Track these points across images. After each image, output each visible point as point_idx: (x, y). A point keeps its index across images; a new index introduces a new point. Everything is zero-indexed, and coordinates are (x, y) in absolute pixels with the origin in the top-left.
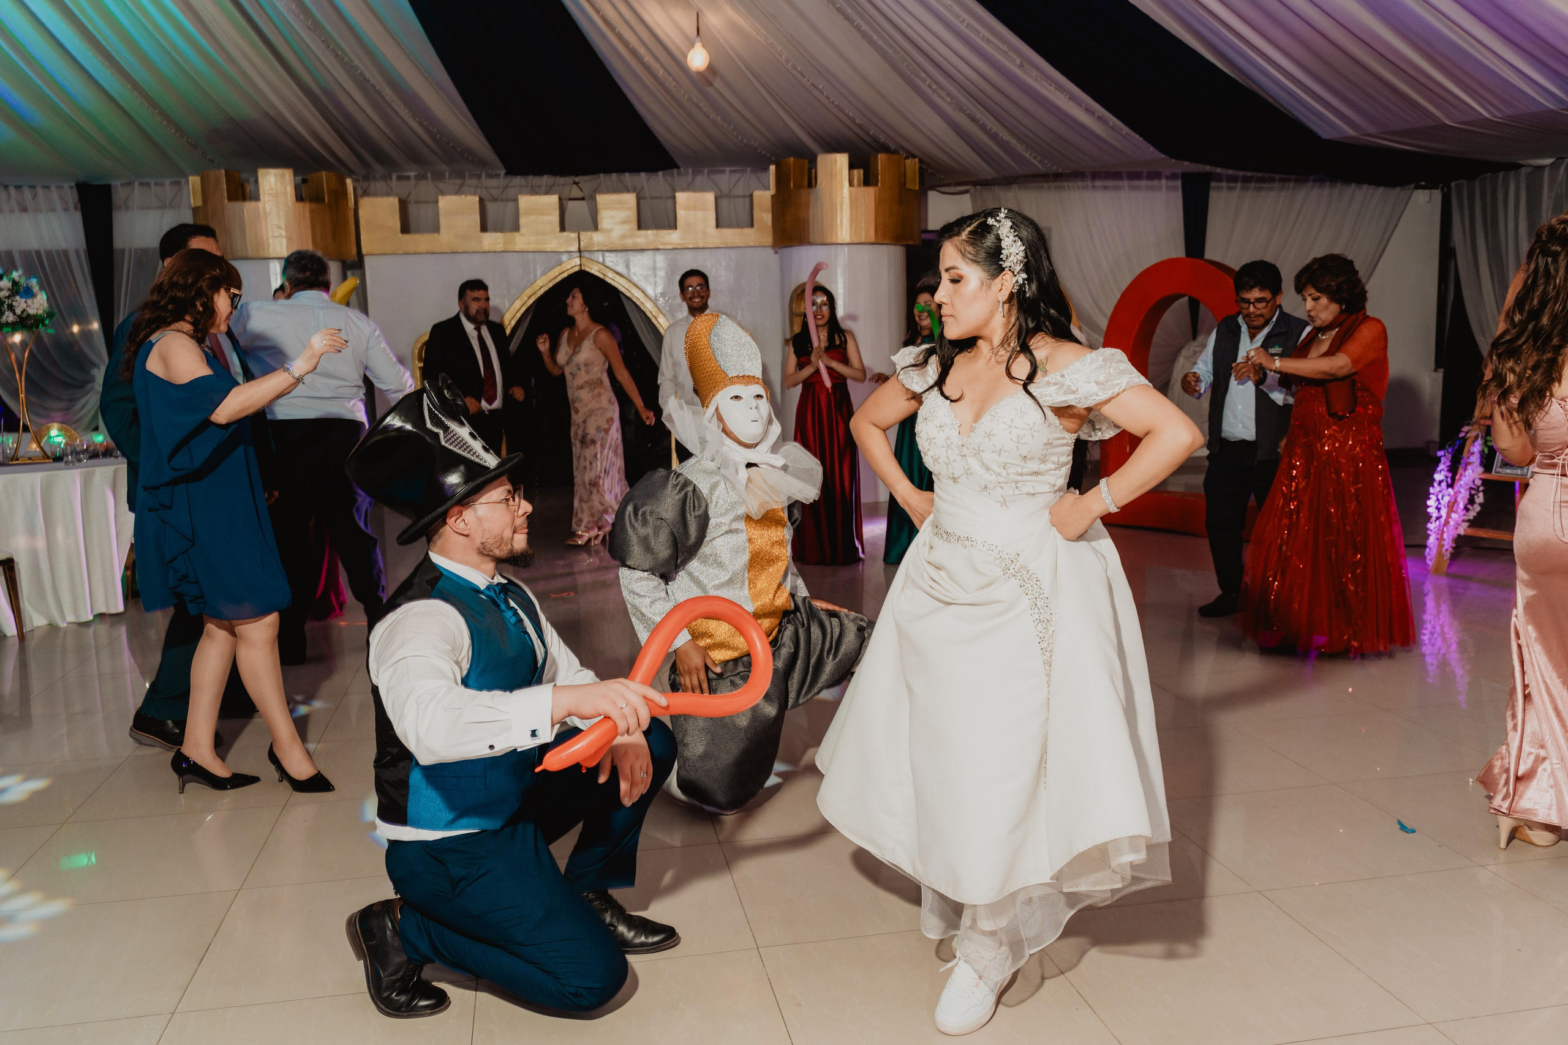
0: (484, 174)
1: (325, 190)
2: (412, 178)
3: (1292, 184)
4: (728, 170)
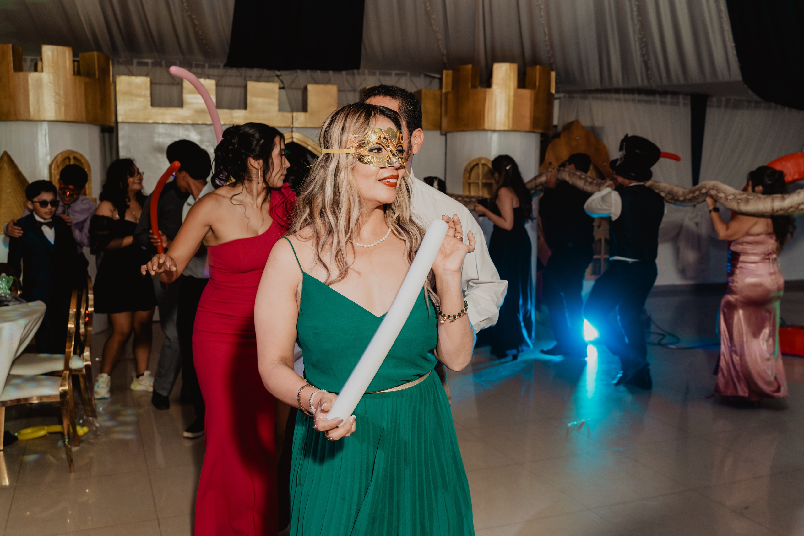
0: (207, 65)
1: (97, 67)
2: (150, 64)
4: (393, 73)
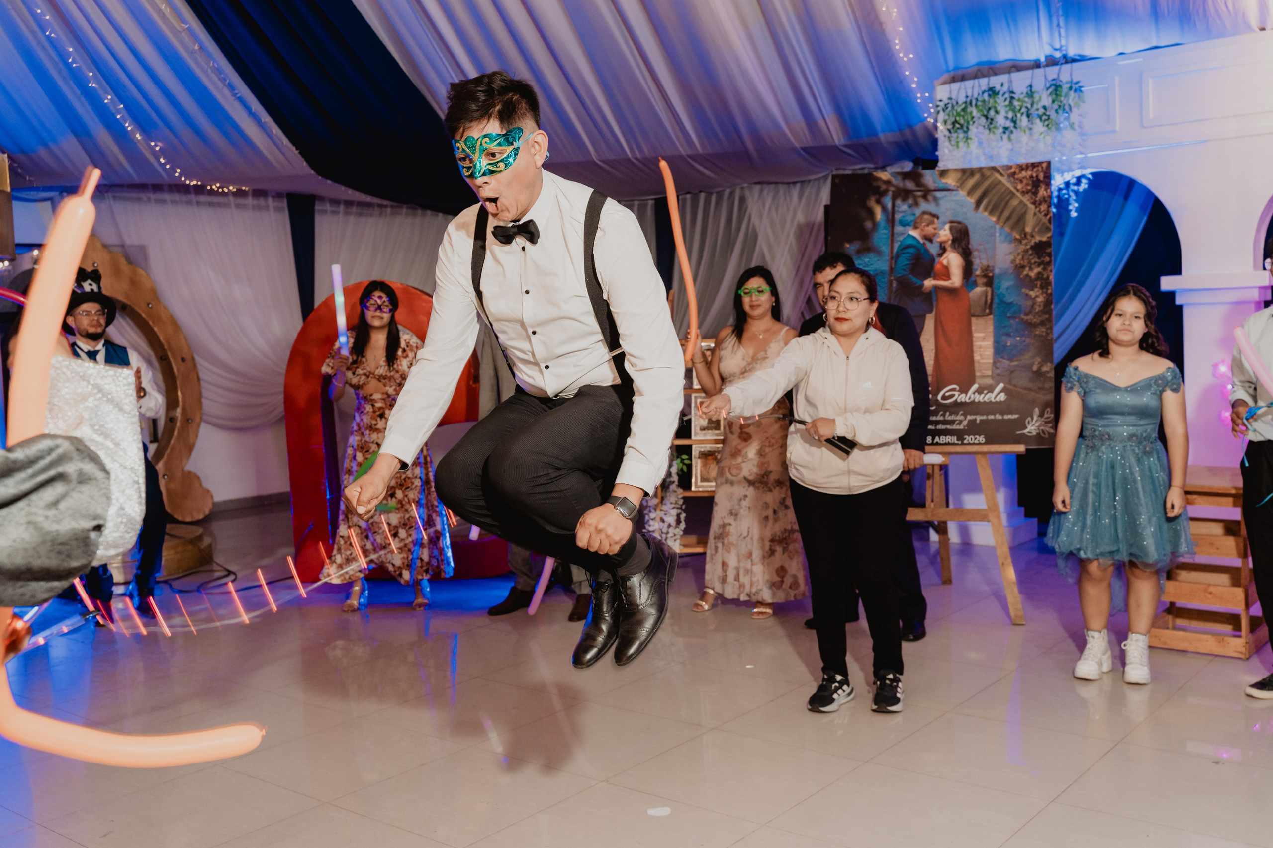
3: (389, 210)
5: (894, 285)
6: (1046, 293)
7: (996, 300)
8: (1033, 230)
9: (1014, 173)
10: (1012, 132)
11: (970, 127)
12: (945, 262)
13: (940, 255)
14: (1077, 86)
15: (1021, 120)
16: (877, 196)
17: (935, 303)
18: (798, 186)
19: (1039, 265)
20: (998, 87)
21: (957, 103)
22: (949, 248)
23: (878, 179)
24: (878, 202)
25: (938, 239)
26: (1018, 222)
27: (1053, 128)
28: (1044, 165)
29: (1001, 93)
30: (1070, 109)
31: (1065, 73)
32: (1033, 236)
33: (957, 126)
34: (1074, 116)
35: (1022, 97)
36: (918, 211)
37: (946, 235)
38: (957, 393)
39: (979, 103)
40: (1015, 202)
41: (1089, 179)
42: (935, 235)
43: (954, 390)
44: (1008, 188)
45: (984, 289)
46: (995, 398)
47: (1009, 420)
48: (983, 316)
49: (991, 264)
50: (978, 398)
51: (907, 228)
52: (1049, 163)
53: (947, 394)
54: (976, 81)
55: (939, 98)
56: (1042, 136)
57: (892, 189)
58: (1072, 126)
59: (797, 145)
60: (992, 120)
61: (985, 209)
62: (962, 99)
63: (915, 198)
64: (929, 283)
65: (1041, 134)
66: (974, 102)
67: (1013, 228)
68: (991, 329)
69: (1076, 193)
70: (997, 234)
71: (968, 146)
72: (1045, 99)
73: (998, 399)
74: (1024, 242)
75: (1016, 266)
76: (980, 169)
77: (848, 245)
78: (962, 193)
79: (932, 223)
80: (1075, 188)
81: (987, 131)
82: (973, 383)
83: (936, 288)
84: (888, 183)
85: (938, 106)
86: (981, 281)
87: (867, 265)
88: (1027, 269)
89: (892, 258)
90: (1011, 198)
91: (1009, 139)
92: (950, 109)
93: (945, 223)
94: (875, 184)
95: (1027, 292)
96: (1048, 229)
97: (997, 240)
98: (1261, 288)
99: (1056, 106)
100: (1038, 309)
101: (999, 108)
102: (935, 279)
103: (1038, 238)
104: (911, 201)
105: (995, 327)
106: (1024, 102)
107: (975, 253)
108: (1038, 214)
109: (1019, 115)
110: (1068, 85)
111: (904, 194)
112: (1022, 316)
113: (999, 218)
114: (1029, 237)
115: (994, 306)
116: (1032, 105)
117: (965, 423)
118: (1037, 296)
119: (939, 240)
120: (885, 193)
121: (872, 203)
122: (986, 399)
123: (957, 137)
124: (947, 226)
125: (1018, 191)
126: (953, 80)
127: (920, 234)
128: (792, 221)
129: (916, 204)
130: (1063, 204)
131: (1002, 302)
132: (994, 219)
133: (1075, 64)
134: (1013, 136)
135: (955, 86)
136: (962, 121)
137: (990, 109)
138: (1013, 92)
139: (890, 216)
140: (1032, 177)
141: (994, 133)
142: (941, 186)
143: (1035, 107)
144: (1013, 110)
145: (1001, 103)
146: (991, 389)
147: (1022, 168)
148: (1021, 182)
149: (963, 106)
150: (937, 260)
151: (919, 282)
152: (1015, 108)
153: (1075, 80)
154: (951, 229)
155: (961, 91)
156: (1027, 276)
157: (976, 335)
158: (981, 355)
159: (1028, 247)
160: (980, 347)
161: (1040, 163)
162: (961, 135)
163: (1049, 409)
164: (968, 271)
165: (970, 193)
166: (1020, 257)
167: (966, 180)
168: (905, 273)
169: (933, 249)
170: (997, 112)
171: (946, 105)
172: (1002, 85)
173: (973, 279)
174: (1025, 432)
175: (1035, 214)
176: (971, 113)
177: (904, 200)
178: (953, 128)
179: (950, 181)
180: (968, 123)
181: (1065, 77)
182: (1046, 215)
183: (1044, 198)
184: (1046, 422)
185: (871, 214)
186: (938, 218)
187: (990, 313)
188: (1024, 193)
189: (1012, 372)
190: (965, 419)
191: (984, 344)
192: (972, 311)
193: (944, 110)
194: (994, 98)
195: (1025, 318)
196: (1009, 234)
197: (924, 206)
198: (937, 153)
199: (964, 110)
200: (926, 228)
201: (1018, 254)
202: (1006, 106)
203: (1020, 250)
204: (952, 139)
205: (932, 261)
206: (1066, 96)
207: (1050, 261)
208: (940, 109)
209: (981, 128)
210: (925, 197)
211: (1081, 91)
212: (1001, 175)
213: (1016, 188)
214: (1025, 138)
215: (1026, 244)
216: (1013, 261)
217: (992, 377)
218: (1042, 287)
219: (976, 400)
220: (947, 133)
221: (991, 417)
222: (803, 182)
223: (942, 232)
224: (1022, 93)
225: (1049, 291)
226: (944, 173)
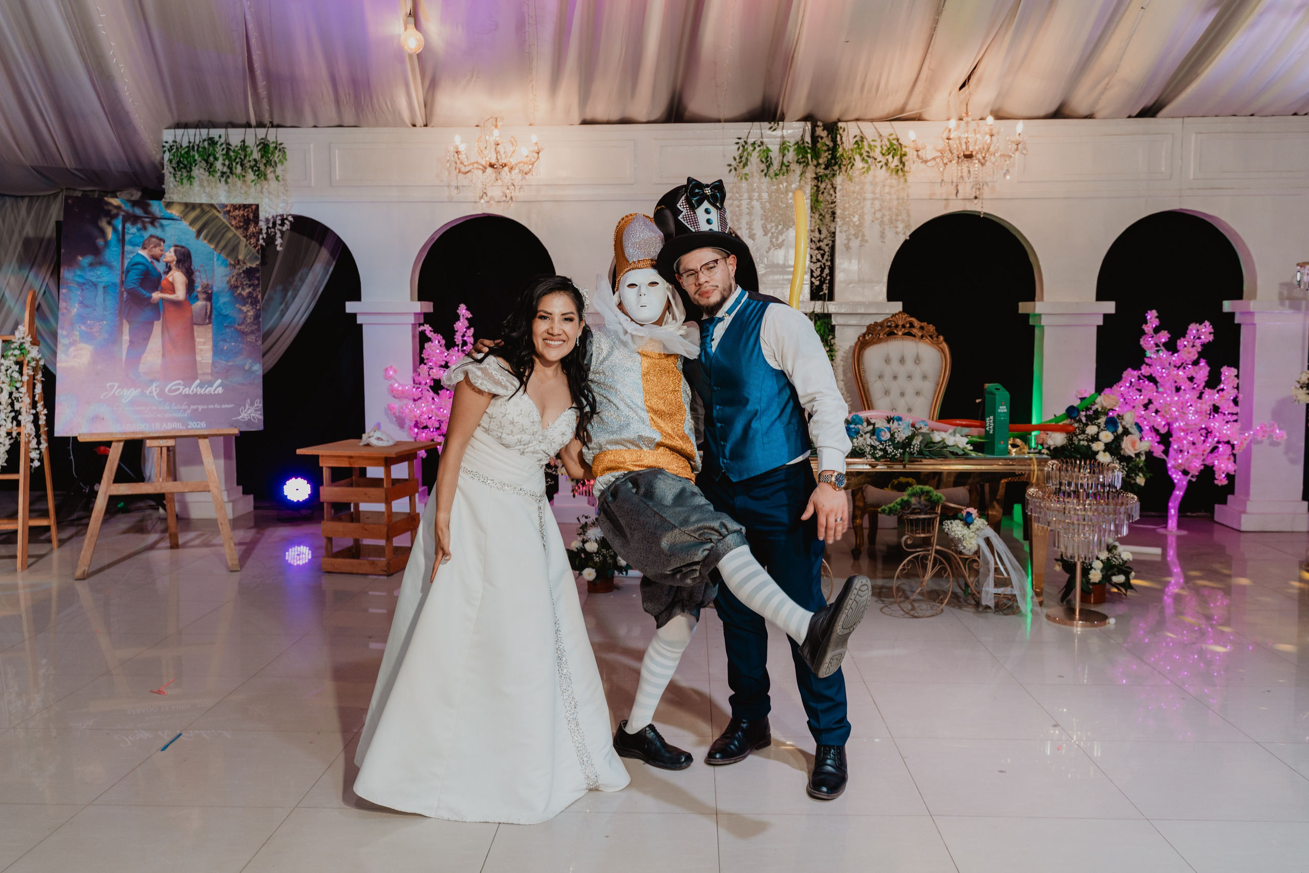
5: (125, 295)
6: (256, 309)
7: (214, 313)
8: (245, 258)
9: (229, 212)
10: (228, 177)
11: (193, 168)
12: (170, 279)
13: (167, 273)
14: (281, 147)
15: (236, 168)
16: (109, 218)
17: (161, 312)
18: (26, 200)
19: (250, 286)
20: (217, 138)
21: (181, 146)
22: (174, 268)
23: (110, 204)
24: (109, 223)
25: (163, 259)
26: (233, 251)
27: (262, 178)
28: (254, 207)
29: (219, 143)
30: (276, 165)
31: (272, 135)
32: (245, 263)
33: (181, 165)
34: (279, 169)
35: (237, 149)
36: (146, 235)
37: (171, 257)
38: (181, 387)
39: (200, 149)
40: (230, 235)
41: (290, 222)
42: (161, 256)
43: (179, 384)
44: (224, 223)
45: (204, 303)
46: (214, 391)
47: (226, 408)
48: (204, 324)
49: (210, 282)
50: (200, 391)
51: (137, 248)
52: (257, 206)
53: (173, 388)
54: (198, 130)
55: (165, 140)
56: (253, 183)
57: (123, 213)
58: (277, 178)
59: (28, 164)
60: (212, 165)
61: (205, 238)
62: (185, 144)
63: (144, 223)
64: (156, 295)
65: (253, 181)
66: (196, 148)
67: (228, 255)
68: (210, 335)
69: (282, 232)
70: (215, 259)
71: (191, 184)
72: (256, 155)
73: (216, 392)
74: (238, 267)
75: (231, 286)
76: (201, 205)
77: (81, 259)
78: (185, 224)
79: (160, 245)
80: (280, 228)
81: (207, 174)
82: (196, 378)
83: (163, 299)
84: (118, 208)
85: (164, 147)
86: (202, 296)
87: (99, 277)
88: (240, 289)
89: (123, 273)
90: (226, 231)
91: (226, 182)
92: (174, 150)
93: (170, 247)
94: (106, 208)
95: (240, 307)
96: (256, 258)
97: (215, 263)
98: (415, 314)
99: (264, 161)
100: (249, 321)
101: (217, 155)
102: (162, 292)
103: (249, 265)
104: (139, 225)
105: (213, 334)
106: (238, 153)
107: (197, 274)
108: (249, 246)
109: (234, 164)
110: (274, 145)
111: (134, 219)
112: (236, 326)
113: (217, 246)
114: (241, 263)
115: (213, 317)
116: (245, 156)
117: (189, 411)
118: (248, 311)
119: (165, 260)
120: (116, 216)
121: (103, 223)
122: (206, 392)
123: (182, 175)
124: (172, 249)
125: (232, 226)
126: (178, 126)
127: (148, 254)
128: (20, 233)
129: (145, 228)
130: (271, 239)
131: (221, 314)
132: (213, 247)
133: (279, 129)
134: (229, 180)
135: (180, 132)
136: (186, 163)
137: (209, 155)
138: (229, 144)
139: (121, 237)
140: (243, 215)
141: (213, 176)
142: (166, 216)
143: (248, 158)
144: (229, 158)
145: (219, 152)
146: (211, 384)
147: (236, 207)
148: (235, 219)
149: (187, 150)
150: (163, 277)
151: (148, 295)
152: (231, 157)
153: (279, 142)
154: (175, 251)
155: (187, 136)
156: (240, 294)
157: (197, 340)
158: (202, 357)
159: (241, 271)
160: (201, 350)
161: (250, 205)
162: (185, 174)
163: (258, 400)
164: (190, 286)
165: (192, 224)
166: (234, 279)
167: (188, 212)
168: (135, 286)
169: (160, 267)
170: (216, 159)
171: (171, 147)
172: (220, 137)
173: (195, 294)
174: (239, 418)
175: (246, 246)
176: (194, 156)
177: (134, 223)
178: (178, 167)
179: (175, 212)
180: (191, 164)
181: (271, 138)
182: (255, 247)
183: (254, 233)
184: (256, 410)
185: (103, 233)
186: (164, 242)
187: (210, 322)
188: (237, 228)
189: (228, 370)
190: (189, 408)
191: (204, 347)
192: (195, 321)
193: (169, 151)
194: (213, 147)
195: (239, 327)
196: (225, 260)
197: (151, 230)
198: (163, 186)
199: (187, 153)
200: (154, 249)
201: (233, 277)
202: (223, 155)
203: (234, 273)
204: (177, 176)
205: (161, 277)
206: (273, 153)
207: (259, 284)
208: (165, 149)
209: (202, 170)
210: (152, 223)
211: (284, 152)
212: (218, 211)
213: (230, 223)
214: (239, 183)
215: (239, 269)
216: (228, 282)
217: (212, 374)
218: (252, 304)
219: (198, 393)
220: (172, 170)
221: (211, 407)
222: (31, 197)
223: (167, 254)
224: (237, 146)
225: (258, 307)
226: (169, 205)
